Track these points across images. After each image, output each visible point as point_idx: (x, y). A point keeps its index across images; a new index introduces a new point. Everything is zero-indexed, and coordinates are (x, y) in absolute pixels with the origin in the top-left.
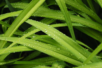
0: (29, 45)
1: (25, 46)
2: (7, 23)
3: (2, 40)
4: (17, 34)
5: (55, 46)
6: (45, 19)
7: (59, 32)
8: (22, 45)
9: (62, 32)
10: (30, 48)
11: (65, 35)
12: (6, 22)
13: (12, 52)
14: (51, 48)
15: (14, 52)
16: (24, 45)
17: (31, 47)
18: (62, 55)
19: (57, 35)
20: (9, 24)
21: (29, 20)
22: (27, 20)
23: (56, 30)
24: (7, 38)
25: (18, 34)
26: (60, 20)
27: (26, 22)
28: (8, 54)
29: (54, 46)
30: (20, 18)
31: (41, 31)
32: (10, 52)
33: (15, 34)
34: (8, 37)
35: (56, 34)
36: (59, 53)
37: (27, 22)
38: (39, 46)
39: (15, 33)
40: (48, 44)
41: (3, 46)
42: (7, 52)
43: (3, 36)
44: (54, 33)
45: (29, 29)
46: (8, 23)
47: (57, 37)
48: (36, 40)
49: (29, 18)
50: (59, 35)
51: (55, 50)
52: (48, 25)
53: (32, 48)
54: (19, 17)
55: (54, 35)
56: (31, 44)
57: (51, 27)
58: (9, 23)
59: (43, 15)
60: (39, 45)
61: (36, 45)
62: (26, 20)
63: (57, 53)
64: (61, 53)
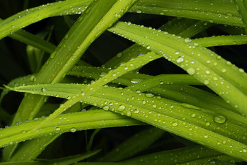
0: (122, 107)
1: (109, 110)
2: (42, 38)
3: (29, 94)
4: (78, 74)
5: (209, 111)
6: (173, 24)
7: (224, 60)
8: (99, 108)
9: (233, 63)
10: (125, 117)
11: (241, 70)
12: (40, 36)
13: (67, 131)
14: (194, 115)
15: (73, 130)
16: (106, 108)
17: (129, 114)
18: (229, 140)
19: (215, 72)
20: (50, 41)
21: (121, 24)
22: (114, 25)
23: (213, 54)
24: (46, 85)
25: (84, 74)
26: (223, 25)
27: (111, 30)
28: (53, 136)
29: (203, 110)
30: (91, 19)
31: (163, 59)
32: (60, 130)
33: (72, 73)
34: (50, 82)
35: (212, 69)
36: (223, 134)
37: (115, 30)
38: (156, 111)
39: (71, 70)
40: (183, 104)
41: (33, 114)
42: (49, 131)
43: (33, 82)
44: (206, 65)
45: (119, 55)
46: (46, 39)
47: (216, 79)
48: (146, 92)
49: (120, 16)
50: (224, 71)
51: (208, 124)
52: (187, 40)
53: (133, 117)
54: (87, 17)
55: (208, 72)
56: (127, 103)
57: (196, 44)
58: (49, 38)
59: (166, 8)
60: (155, 106)
61: (144, 107)
62: (110, 25)
63: (215, 135)
64: (226, 132)
